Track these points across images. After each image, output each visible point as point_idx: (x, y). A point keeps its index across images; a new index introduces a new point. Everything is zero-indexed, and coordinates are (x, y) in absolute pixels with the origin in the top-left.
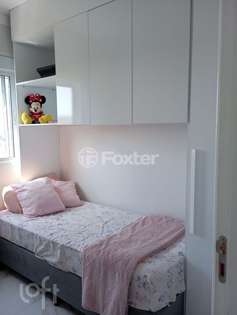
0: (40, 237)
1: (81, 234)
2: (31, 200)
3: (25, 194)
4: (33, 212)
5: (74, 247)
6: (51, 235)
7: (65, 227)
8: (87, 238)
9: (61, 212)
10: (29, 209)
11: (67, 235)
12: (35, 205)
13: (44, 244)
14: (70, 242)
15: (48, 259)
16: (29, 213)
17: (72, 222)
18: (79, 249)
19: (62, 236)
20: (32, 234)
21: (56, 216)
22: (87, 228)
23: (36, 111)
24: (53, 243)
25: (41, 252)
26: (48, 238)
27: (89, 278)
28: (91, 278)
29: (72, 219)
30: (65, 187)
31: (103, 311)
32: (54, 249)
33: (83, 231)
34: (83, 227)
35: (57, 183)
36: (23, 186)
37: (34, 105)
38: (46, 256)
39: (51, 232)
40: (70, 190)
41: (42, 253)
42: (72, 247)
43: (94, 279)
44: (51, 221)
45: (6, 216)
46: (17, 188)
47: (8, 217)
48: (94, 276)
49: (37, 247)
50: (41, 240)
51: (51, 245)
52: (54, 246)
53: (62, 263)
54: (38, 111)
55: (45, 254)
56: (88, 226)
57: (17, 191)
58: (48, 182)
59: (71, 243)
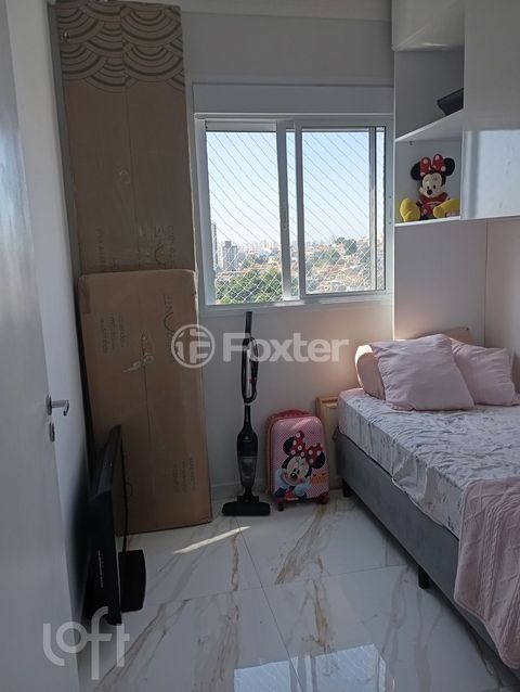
0: (398, 445)
1: (482, 457)
2: (403, 376)
3: (392, 362)
4: (402, 399)
5: (453, 478)
6: (418, 446)
7: (455, 438)
8: (489, 468)
9: (463, 410)
10: (396, 392)
11: (447, 453)
12: (407, 387)
13: (405, 460)
14: (448, 466)
15: (409, 491)
16: (394, 400)
17: (479, 433)
18: (460, 484)
19: (437, 453)
20: (388, 437)
21: (449, 416)
22: (505, 450)
23: (430, 192)
24: (418, 461)
25: (400, 475)
26: (412, 450)
27: (471, 545)
28: (474, 544)
29: (482, 427)
30: (482, 361)
31: (489, 619)
32: (419, 475)
33: (490, 455)
34: (494, 448)
35: (464, 350)
36: (391, 347)
37: (428, 181)
38: (407, 484)
39: (420, 440)
40: (494, 367)
41: (401, 477)
42: (450, 476)
43: (480, 550)
44: (432, 423)
45: (356, 398)
46: (380, 350)
47: (358, 401)
48: (480, 544)
49: (395, 465)
50: (401, 451)
51: (415, 464)
52: (419, 467)
53: (430, 503)
54: (435, 193)
55: (404, 479)
56: (510, 447)
57: (379, 355)
58: (441, 345)
59: (450, 469)
